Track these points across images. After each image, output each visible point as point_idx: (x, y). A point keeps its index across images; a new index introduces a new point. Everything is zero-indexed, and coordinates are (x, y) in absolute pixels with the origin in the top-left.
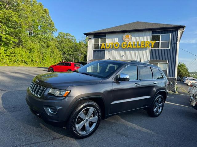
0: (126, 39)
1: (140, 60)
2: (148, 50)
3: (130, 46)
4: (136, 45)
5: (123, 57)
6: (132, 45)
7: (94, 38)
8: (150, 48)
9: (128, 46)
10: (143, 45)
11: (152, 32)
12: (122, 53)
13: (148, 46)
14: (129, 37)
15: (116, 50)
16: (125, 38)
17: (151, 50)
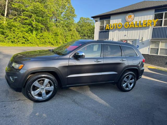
0: (129, 20)
1: (142, 39)
2: (150, 29)
3: (132, 26)
4: (138, 25)
5: (126, 36)
6: (134, 25)
7: (100, 20)
8: (152, 27)
9: (131, 26)
10: (145, 24)
11: (155, 10)
12: (125, 32)
13: (150, 25)
14: (132, 17)
15: (119, 30)
16: (128, 18)
17: (153, 28)
